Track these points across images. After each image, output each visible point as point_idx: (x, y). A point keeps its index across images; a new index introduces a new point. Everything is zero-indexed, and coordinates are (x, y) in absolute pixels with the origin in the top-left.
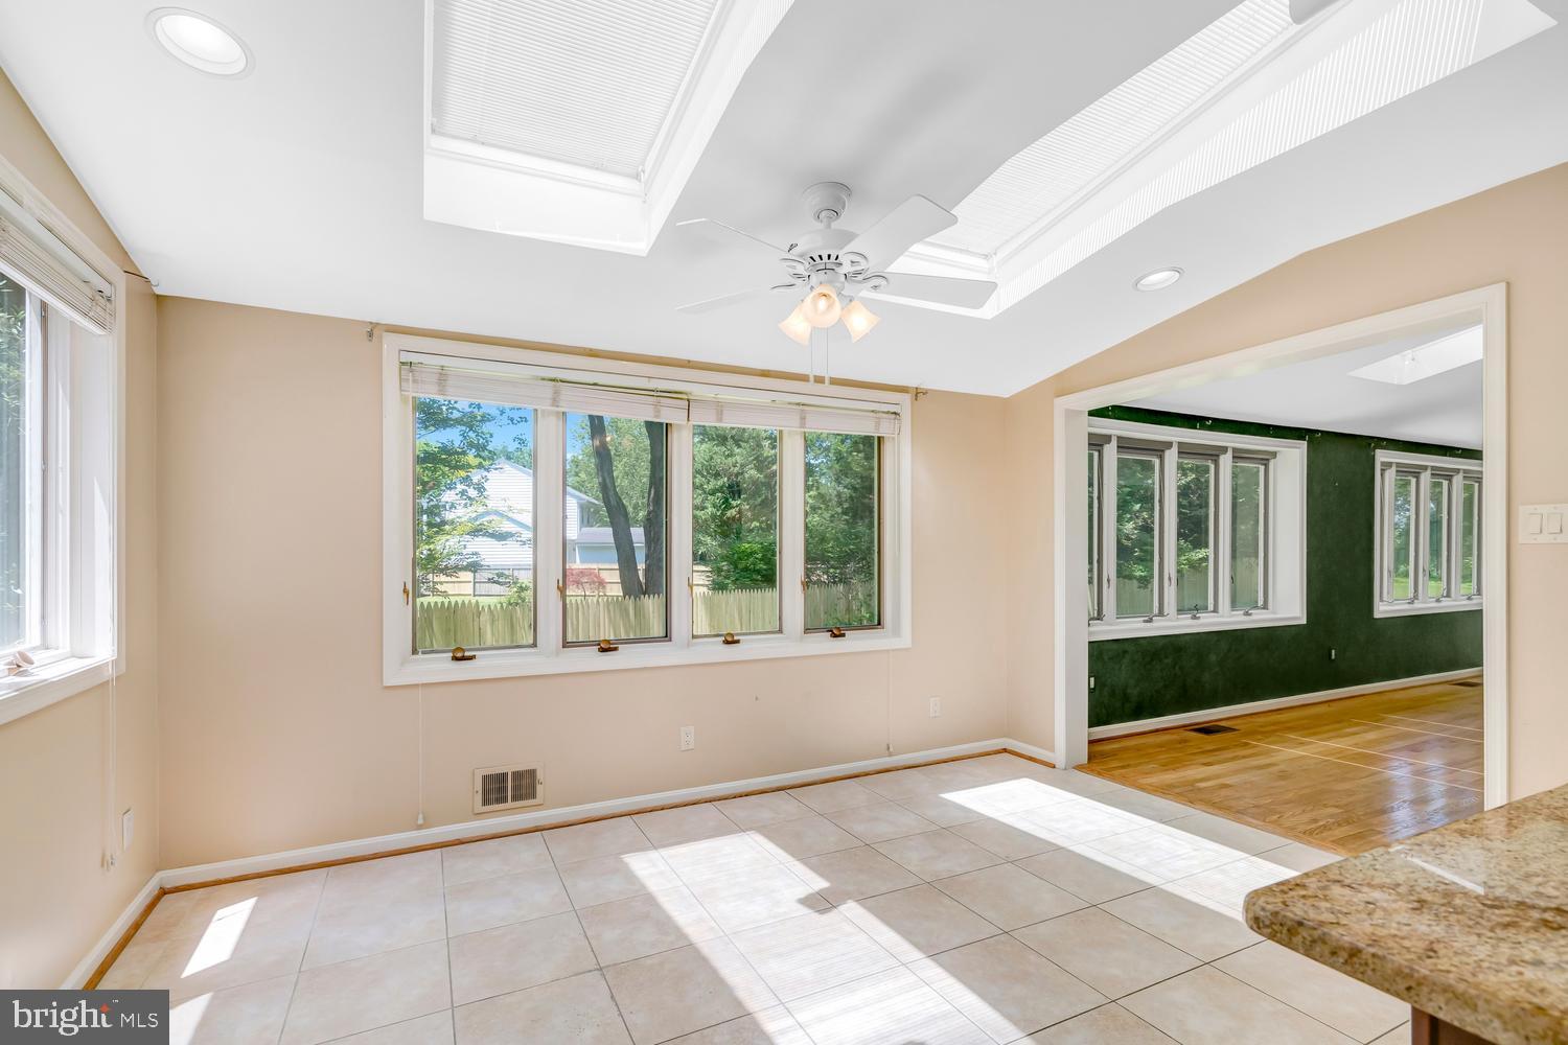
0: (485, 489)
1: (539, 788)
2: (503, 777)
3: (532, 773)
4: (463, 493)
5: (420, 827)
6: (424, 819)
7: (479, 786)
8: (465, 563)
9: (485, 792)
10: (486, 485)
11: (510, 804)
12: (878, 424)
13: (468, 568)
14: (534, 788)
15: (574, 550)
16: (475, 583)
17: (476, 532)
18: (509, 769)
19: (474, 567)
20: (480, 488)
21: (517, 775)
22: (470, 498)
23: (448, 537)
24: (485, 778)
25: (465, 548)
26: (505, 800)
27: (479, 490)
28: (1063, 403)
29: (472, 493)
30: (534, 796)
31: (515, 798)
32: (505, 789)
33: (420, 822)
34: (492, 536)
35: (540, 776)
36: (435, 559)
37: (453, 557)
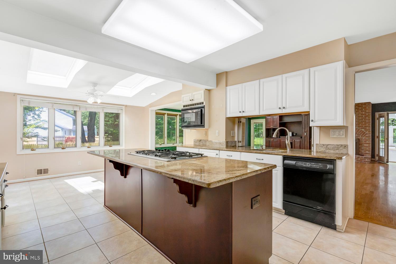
0: (40, 116)
1: (49, 172)
2: (41, 170)
3: (47, 169)
4: (33, 117)
5: (24, 178)
6: (25, 177)
7: (36, 171)
8: (34, 135)
9: (38, 173)
10: (40, 115)
11: (43, 174)
12: (118, 111)
13: (35, 136)
14: (48, 172)
15: (71, 132)
16: (37, 141)
17: (37, 127)
18: (43, 169)
19: (37, 136)
20: (39, 116)
21: (44, 170)
22: (35, 118)
23: (29, 128)
24: (38, 170)
25: (34, 131)
26: (42, 174)
27: (38, 116)
28: (150, 109)
29: (36, 117)
30: (48, 173)
31: (44, 173)
32: (42, 172)
33: (24, 177)
34: (42, 128)
35: (49, 169)
36: (25, 134)
37: (30, 134)
